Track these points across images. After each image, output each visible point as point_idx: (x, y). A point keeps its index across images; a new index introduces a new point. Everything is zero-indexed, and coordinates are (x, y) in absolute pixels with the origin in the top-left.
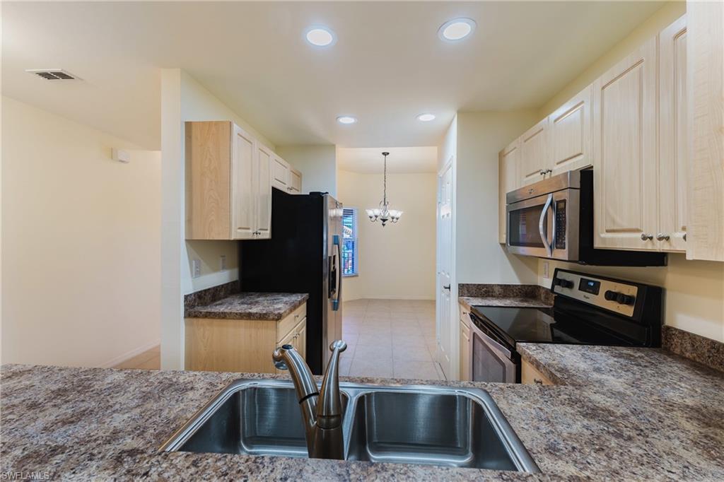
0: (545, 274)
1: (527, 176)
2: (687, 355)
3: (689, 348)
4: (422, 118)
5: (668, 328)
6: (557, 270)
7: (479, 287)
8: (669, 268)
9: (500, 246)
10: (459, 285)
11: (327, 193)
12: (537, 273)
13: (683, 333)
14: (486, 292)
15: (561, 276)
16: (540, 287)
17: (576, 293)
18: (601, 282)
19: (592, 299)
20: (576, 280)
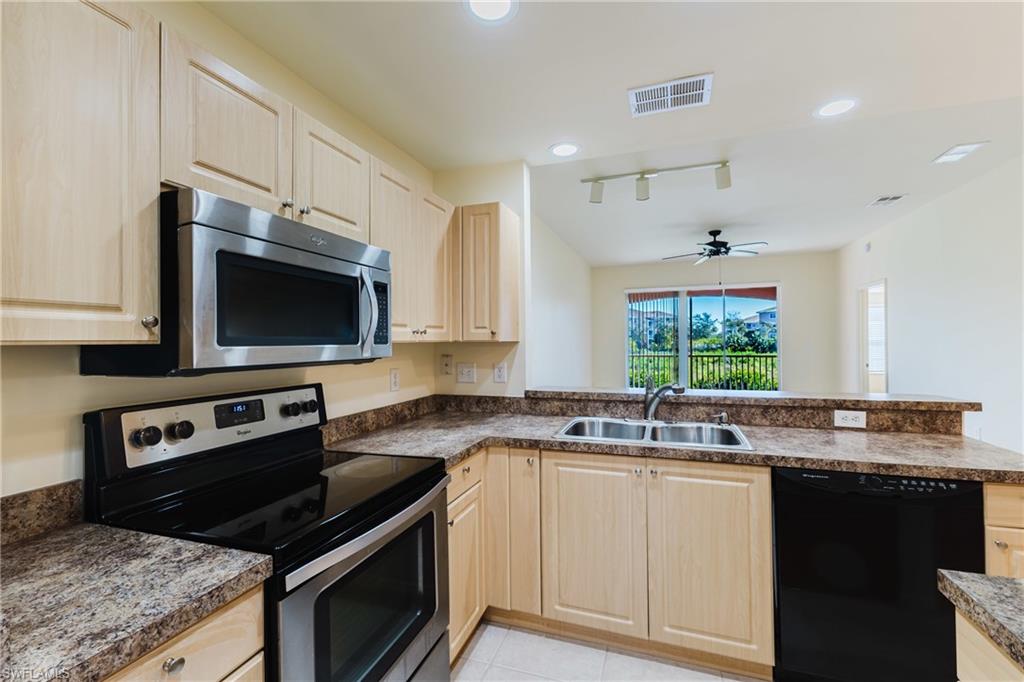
17: (208, 436)
18: (264, 398)
19: (256, 430)
20: (202, 415)
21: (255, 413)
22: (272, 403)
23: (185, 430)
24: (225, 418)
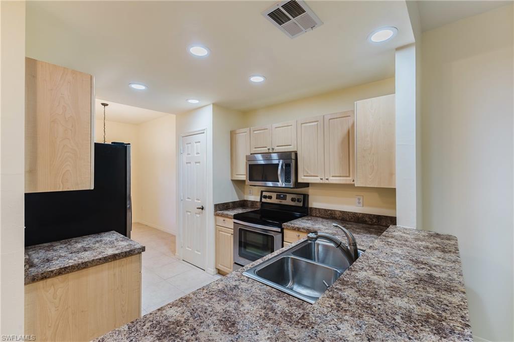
0: (250, 193)
1: (255, 148)
2: (318, 215)
3: (318, 213)
4: (190, 101)
5: (311, 208)
6: (262, 192)
7: (224, 204)
8: (310, 187)
9: (231, 182)
10: (215, 205)
11: (129, 144)
12: (244, 193)
13: (316, 208)
14: (227, 207)
15: (264, 194)
16: (248, 201)
17: (274, 200)
18: (287, 194)
19: (284, 202)
20: (274, 195)
21: (285, 198)
22: (289, 197)
23: (270, 197)
24: (278, 197)
